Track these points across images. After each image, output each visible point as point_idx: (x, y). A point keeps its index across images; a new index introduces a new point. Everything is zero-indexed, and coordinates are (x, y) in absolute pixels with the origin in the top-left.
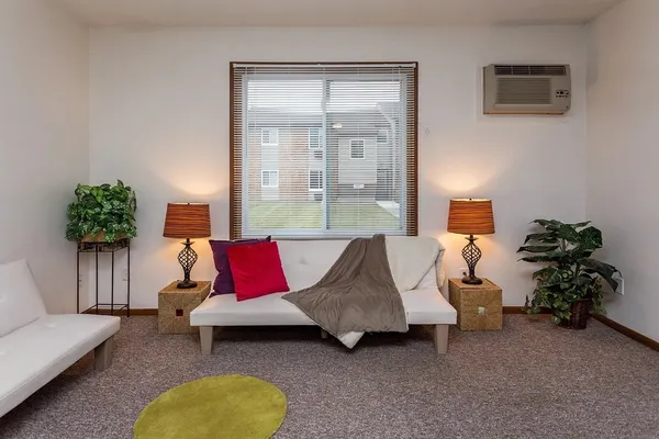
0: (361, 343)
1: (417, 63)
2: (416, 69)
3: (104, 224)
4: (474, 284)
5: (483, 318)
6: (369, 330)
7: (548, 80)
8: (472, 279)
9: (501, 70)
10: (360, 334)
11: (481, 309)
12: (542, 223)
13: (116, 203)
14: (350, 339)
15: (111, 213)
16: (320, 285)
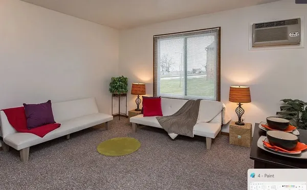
0: (177, 138)
1: (220, 28)
2: (220, 30)
3: (117, 89)
4: (240, 125)
5: (240, 140)
6: (181, 134)
7: (286, 28)
8: (240, 123)
9: (258, 26)
10: (177, 135)
11: (239, 136)
12: (285, 101)
13: (121, 83)
14: (173, 135)
15: (119, 86)
16: (172, 116)
